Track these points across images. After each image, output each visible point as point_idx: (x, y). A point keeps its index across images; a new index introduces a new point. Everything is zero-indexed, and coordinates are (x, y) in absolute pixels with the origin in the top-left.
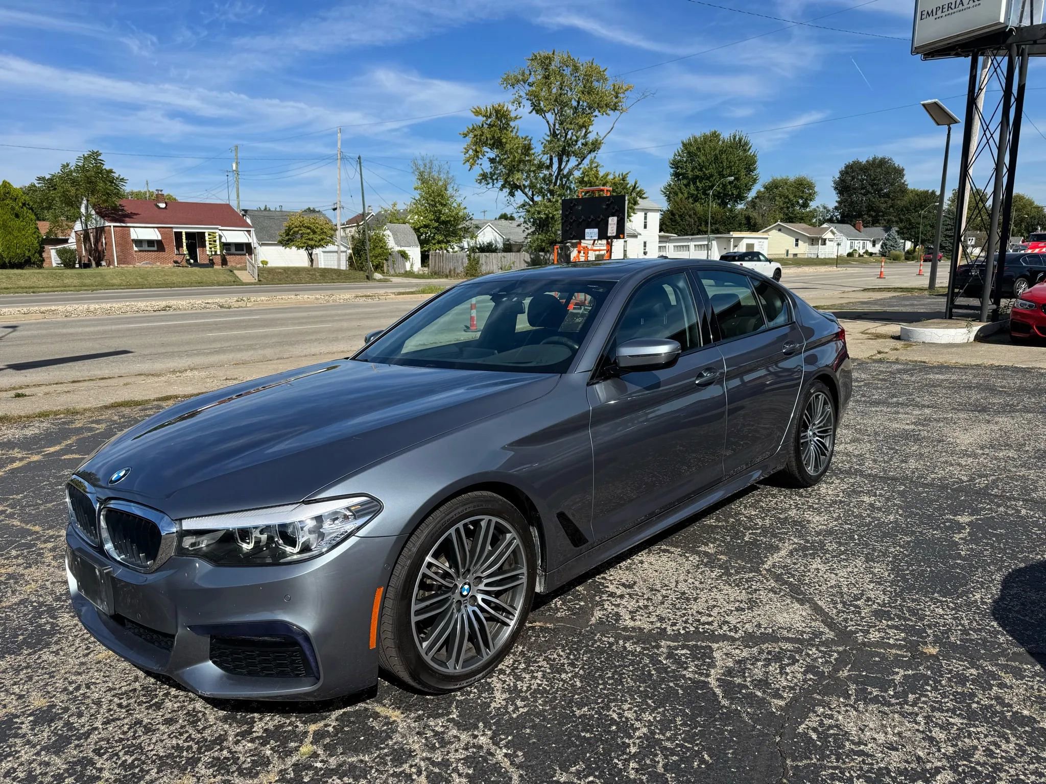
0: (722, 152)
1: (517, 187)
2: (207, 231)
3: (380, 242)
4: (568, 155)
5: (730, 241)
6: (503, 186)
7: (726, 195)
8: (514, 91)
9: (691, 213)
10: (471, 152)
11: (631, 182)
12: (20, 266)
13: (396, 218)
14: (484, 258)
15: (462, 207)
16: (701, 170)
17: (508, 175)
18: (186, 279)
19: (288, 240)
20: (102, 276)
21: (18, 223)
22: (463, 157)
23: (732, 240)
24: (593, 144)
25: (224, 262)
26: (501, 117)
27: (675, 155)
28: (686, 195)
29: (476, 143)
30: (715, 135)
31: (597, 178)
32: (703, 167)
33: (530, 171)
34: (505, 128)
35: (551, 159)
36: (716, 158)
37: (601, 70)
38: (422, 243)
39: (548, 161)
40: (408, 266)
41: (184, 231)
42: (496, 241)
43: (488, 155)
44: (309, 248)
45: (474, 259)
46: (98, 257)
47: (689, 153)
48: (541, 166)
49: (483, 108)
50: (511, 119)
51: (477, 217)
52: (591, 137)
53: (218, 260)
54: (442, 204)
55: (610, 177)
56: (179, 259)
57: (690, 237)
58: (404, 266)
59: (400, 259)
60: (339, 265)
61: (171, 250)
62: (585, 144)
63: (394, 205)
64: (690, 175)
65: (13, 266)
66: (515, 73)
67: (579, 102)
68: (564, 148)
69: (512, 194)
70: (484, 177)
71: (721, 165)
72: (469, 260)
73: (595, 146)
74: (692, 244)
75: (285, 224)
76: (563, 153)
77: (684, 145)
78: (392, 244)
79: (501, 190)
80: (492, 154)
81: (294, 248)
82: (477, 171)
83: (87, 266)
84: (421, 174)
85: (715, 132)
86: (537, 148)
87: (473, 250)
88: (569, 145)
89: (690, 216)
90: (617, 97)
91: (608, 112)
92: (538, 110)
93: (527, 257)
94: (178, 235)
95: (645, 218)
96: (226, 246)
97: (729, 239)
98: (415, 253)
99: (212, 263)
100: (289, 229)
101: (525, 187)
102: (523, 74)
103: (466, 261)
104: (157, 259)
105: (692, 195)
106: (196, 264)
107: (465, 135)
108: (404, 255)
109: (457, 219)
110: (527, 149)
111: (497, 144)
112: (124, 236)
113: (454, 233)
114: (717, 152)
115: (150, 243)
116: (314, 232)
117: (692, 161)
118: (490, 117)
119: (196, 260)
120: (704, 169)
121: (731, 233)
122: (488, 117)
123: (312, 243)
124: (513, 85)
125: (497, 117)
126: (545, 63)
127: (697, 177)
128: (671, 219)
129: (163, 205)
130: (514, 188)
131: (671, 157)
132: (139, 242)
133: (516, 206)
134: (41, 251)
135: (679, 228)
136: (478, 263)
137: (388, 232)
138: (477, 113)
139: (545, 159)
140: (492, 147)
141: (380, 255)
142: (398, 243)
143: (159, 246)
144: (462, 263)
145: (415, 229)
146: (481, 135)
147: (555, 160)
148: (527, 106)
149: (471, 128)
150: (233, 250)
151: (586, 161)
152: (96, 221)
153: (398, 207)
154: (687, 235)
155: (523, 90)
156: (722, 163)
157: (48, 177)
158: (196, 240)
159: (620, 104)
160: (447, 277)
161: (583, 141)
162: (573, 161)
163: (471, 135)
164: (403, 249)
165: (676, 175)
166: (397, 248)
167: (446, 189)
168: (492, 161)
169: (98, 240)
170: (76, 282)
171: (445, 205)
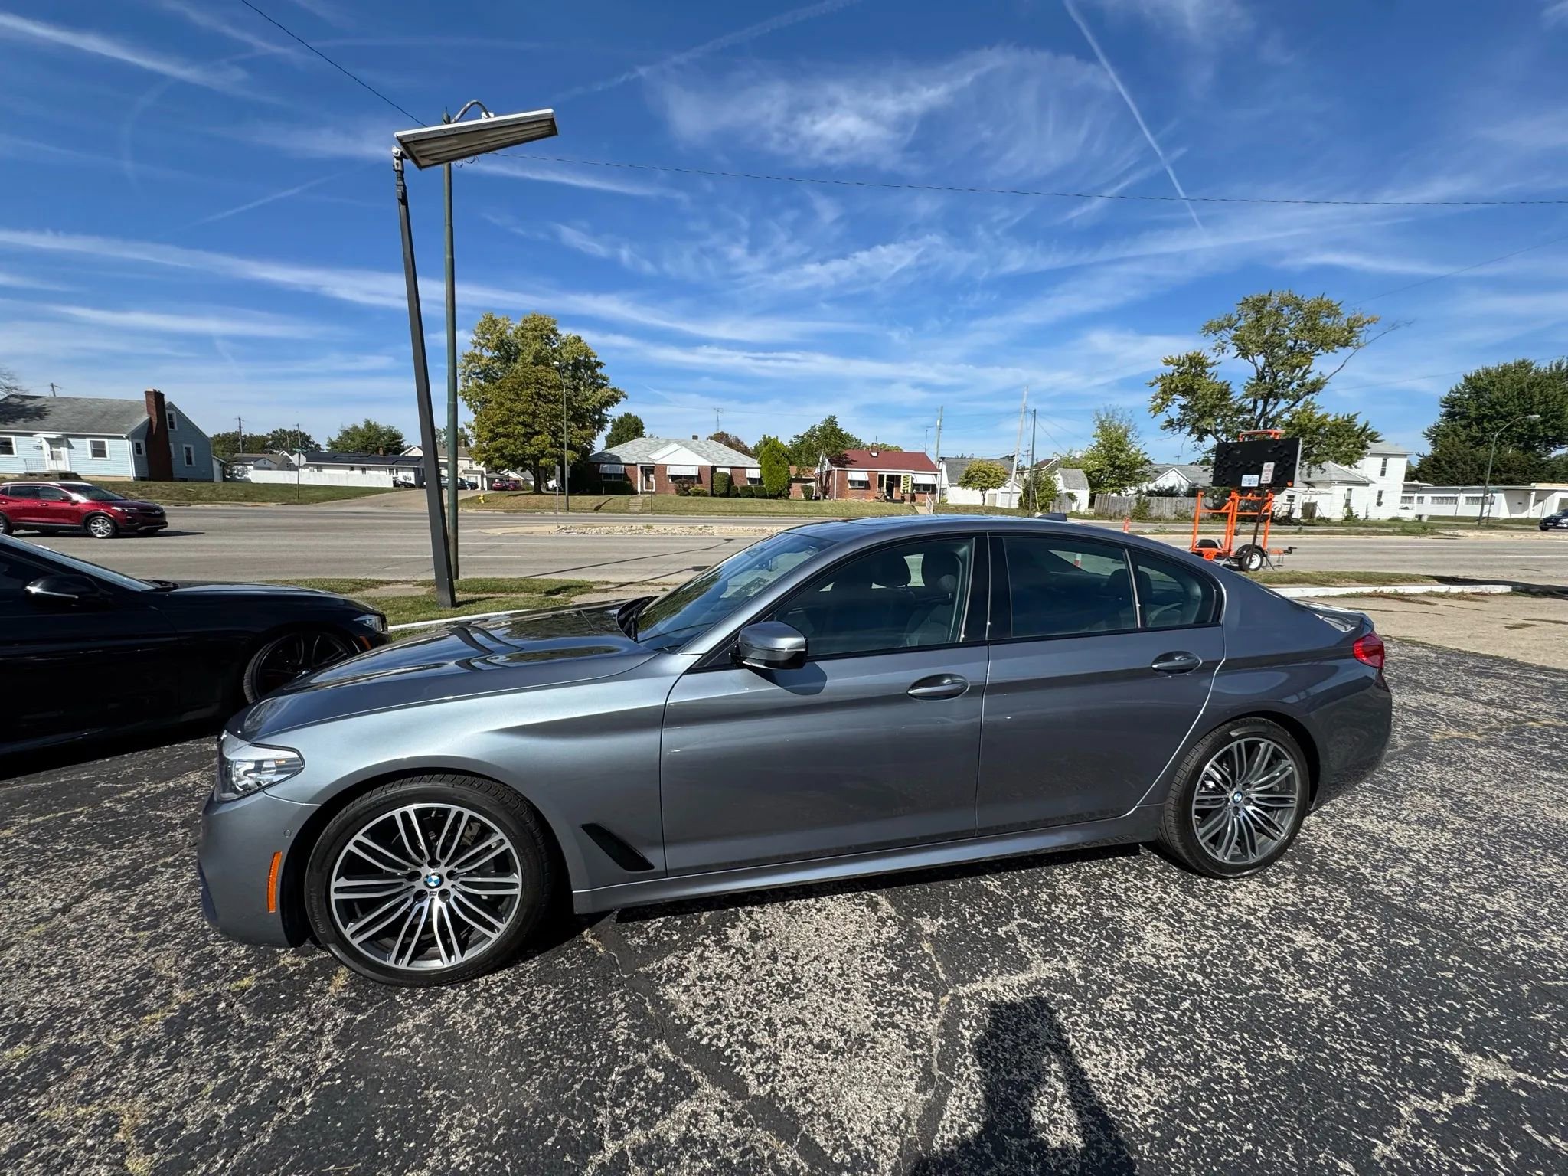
0: (1531, 385)
1: (1207, 432)
2: (903, 475)
3: (1050, 484)
4: (1276, 398)
5: (1530, 494)
6: (1192, 432)
7: (1533, 438)
8: (1216, 338)
9: (1468, 458)
10: (1159, 401)
11: (1360, 423)
12: (775, 497)
13: (1068, 463)
14: (1156, 502)
15: (1142, 452)
16: (1492, 407)
17: (1198, 420)
18: (877, 511)
19: (967, 482)
20: (820, 506)
21: (777, 467)
22: (1150, 405)
23: (1534, 493)
24: (1312, 384)
25: (913, 499)
26: (1196, 364)
27: (1452, 391)
28: (1463, 438)
29: (1164, 391)
30: (1524, 365)
31: (1310, 420)
32: (1496, 404)
33: (1226, 415)
34: (1200, 375)
35: (1255, 402)
36: (1521, 392)
37: (1334, 304)
38: (1092, 486)
39: (1251, 405)
40: (1074, 507)
41: (886, 474)
42: (1180, 485)
43: (1178, 402)
44: (983, 489)
45: (1144, 502)
46: (826, 491)
47: (1474, 388)
48: (1241, 410)
49: (1175, 357)
50: (1208, 366)
51: (1158, 461)
52: (1311, 378)
53: (908, 497)
54: (1118, 450)
55: (1330, 419)
56: (879, 495)
57: (1460, 488)
58: (1071, 507)
59: (1067, 500)
60: (1010, 504)
61: (875, 490)
62: (1303, 385)
63: (1070, 451)
64: (1473, 414)
65: (771, 497)
66: (1219, 317)
67: (1296, 342)
68: (1271, 390)
69: (1200, 439)
70: (1170, 423)
71: (1529, 401)
72: (1138, 503)
73: (1316, 387)
74: (1462, 497)
75: (967, 469)
76: (1272, 394)
77: (1467, 379)
78: (1061, 487)
79: (1189, 435)
80: (1183, 401)
81: (970, 489)
82: (1163, 418)
83: (817, 498)
84: (1102, 423)
85: (1524, 361)
86: (1237, 392)
87: (1150, 493)
88: (1278, 387)
89: (1465, 463)
90: (1350, 332)
91: (1336, 349)
92: (1244, 353)
93: (1209, 502)
94: (881, 477)
95: (1384, 464)
96: (916, 486)
97: (1529, 492)
98: (1083, 495)
99: (903, 500)
100: (968, 473)
101: (1217, 431)
102: (1230, 319)
103: (1135, 504)
104: (863, 495)
105: (1474, 438)
106: (892, 500)
107: (1152, 385)
108: (1072, 497)
109: (1134, 464)
110: (1224, 393)
111: (1188, 391)
112: (843, 477)
113: (1130, 478)
114: (1524, 385)
115: (861, 483)
116: (989, 476)
117: (1478, 398)
118: (1183, 365)
119: (892, 497)
120: (1498, 407)
121: (1533, 484)
122: (1179, 366)
123: (985, 485)
124: (1215, 333)
125: (1191, 366)
126: (1258, 306)
127: (1485, 416)
128: (1433, 466)
129: (875, 454)
130: (1202, 433)
131: (1445, 394)
132: (852, 482)
133: (1204, 450)
134: (789, 487)
135: (1446, 476)
136: (1148, 506)
137: (1058, 476)
138: (1167, 363)
139: (1248, 403)
140: (1184, 394)
141: (1047, 496)
142: (1067, 486)
143: (865, 485)
144: (1130, 506)
145: (1086, 473)
146: (1171, 384)
147: (1260, 403)
148: (1233, 351)
149: (1159, 377)
150: (921, 490)
151: (1301, 403)
152: (827, 466)
153: (1073, 454)
154: (1458, 484)
155: (1227, 335)
156: (1531, 398)
157: (801, 435)
158: (894, 481)
159: (1354, 339)
160: (1110, 518)
161: (1300, 382)
162: (1283, 404)
163: (1160, 384)
164: (1071, 491)
165: (1451, 415)
166: (1065, 491)
167: (1126, 436)
168: (1182, 407)
169: (827, 480)
170: (802, 510)
171: (1122, 451)
